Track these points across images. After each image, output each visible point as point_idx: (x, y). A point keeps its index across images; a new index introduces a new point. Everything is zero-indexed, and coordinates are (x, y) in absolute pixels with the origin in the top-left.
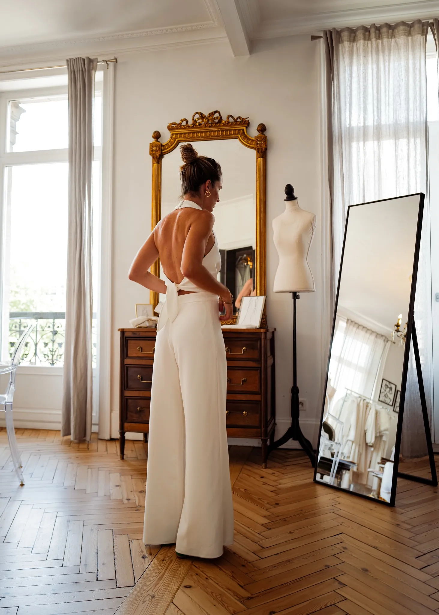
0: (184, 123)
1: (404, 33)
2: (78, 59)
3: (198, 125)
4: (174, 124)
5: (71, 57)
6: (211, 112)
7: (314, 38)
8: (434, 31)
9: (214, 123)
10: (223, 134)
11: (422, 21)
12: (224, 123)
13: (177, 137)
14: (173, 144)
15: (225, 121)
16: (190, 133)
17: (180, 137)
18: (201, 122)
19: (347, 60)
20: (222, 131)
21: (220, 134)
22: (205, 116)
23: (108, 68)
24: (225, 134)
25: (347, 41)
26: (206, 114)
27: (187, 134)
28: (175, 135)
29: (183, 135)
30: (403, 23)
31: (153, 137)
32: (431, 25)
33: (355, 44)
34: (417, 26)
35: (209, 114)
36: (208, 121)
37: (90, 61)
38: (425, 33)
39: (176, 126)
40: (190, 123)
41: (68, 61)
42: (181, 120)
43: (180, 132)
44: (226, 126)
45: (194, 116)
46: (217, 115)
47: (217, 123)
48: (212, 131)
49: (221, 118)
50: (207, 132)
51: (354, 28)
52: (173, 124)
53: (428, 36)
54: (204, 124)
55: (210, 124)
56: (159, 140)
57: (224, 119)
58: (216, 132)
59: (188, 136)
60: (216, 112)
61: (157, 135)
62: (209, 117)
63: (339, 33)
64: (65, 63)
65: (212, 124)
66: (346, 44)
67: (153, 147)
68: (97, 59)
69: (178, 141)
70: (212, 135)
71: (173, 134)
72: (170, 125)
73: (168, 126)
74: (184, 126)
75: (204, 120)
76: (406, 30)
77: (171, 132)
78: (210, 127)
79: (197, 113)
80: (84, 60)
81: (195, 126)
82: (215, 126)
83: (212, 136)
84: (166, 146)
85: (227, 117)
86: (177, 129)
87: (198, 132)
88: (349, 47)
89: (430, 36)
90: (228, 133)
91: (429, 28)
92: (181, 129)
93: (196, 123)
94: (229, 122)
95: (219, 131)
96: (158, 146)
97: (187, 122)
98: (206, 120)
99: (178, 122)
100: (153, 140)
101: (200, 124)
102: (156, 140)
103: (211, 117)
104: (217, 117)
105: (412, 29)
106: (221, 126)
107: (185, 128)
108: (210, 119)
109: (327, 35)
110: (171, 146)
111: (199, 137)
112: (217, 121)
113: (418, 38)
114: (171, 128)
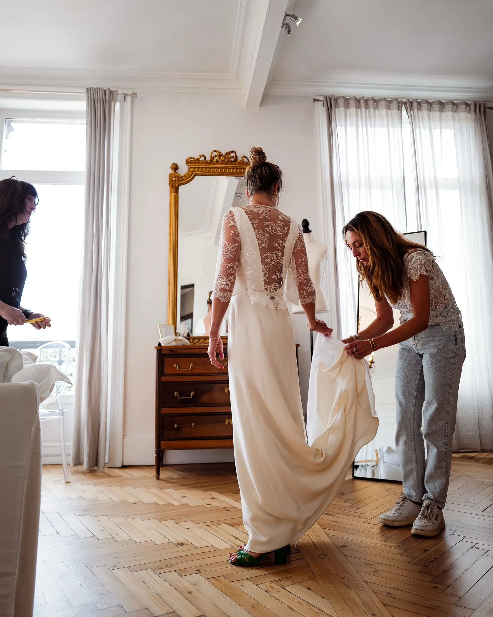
0: (202, 159)
1: (386, 107)
2: (98, 89)
3: (216, 162)
4: (193, 158)
5: (91, 86)
6: (228, 151)
7: (315, 100)
8: (407, 108)
9: (230, 162)
10: (237, 171)
11: (398, 100)
12: (239, 162)
13: (195, 170)
14: (191, 176)
15: (240, 161)
16: (207, 168)
17: (197, 170)
18: (218, 159)
19: (343, 122)
20: (237, 169)
21: (235, 172)
22: (222, 155)
23: (125, 101)
24: (240, 172)
25: (343, 107)
26: (224, 153)
27: (204, 169)
28: (192, 168)
29: (200, 169)
30: (385, 99)
31: (172, 169)
32: (405, 103)
33: (348, 110)
34: (395, 104)
35: (226, 153)
36: (225, 159)
37: (111, 92)
38: (400, 109)
39: (194, 161)
40: (208, 159)
41: (88, 89)
42: (200, 156)
43: (197, 166)
44: (241, 165)
45: (212, 153)
46: (233, 154)
47: (233, 162)
48: (227, 168)
49: (237, 157)
50: (223, 168)
51: (347, 98)
52: (191, 158)
53: (402, 112)
54: (221, 161)
55: (226, 161)
56: (177, 171)
57: (239, 159)
58: (231, 169)
59: (205, 171)
60: (232, 152)
61: (175, 167)
62: (226, 155)
63: (336, 100)
64: (84, 90)
65: (228, 162)
66: (342, 109)
67: (172, 178)
68: (117, 91)
69: (195, 174)
70: (227, 171)
71: (190, 167)
72: (189, 159)
73: (187, 159)
74: (201, 161)
75: (222, 158)
76: (387, 105)
77: (188, 166)
78: (226, 164)
79: (215, 151)
80: (105, 91)
81: (212, 162)
82: (231, 163)
83: (227, 173)
84: (184, 177)
85: (242, 158)
86: (195, 163)
87: (215, 168)
88: (344, 111)
89: (404, 112)
90: (242, 171)
91: (403, 106)
92: (199, 163)
93: (214, 159)
94: (244, 162)
95: (234, 169)
96: (177, 176)
97: (205, 158)
98: (223, 157)
99: (196, 157)
100: (171, 171)
101: (217, 161)
102: (174, 171)
103: (228, 156)
104: (233, 157)
105: (391, 104)
106: (236, 165)
107: (203, 163)
108: (227, 158)
109: (327, 99)
110: (189, 177)
111: (215, 172)
112: (233, 159)
113: (395, 111)
114: (188, 162)
